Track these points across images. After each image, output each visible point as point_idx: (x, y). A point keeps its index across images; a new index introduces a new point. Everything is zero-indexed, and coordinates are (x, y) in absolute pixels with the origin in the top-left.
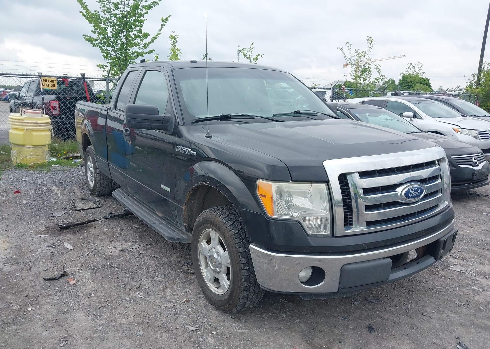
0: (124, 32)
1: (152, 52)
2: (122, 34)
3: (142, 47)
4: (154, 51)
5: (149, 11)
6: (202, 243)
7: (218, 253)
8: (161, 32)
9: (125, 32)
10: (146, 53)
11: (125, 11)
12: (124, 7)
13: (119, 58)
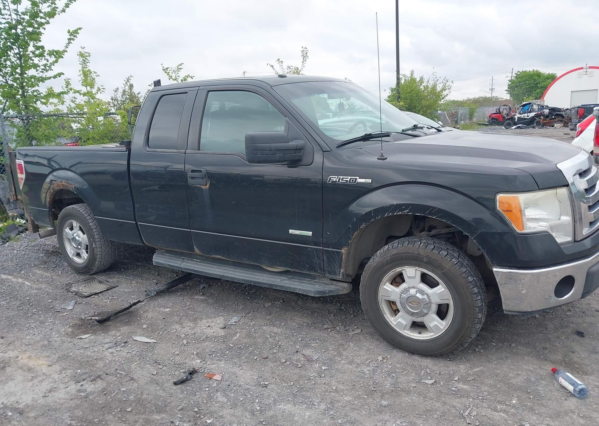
0: (14, 49)
1: (60, 76)
2: (10, 51)
3: (41, 70)
4: (63, 74)
5: (51, 20)
6: (384, 287)
7: (422, 292)
8: (67, 50)
9: (16, 49)
10: (50, 78)
11: (12, 20)
12: (9, 13)
13: (11, 86)
